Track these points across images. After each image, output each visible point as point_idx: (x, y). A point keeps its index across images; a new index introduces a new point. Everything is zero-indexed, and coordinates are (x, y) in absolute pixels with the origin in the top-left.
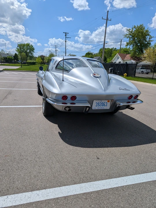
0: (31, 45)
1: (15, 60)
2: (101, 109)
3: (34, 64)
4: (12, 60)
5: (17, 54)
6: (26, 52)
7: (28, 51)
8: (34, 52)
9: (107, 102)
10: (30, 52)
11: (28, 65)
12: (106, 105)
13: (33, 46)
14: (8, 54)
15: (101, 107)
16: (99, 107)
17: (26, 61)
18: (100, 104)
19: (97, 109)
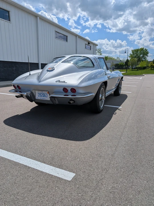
0: (145, 49)
1: (126, 66)
2: (43, 99)
3: (144, 68)
4: (123, 66)
5: (129, 60)
6: (139, 57)
7: (141, 56)
8: (147, 56)
9: (47, 93)
10: (143, 57)
11: (138, 70)
12: (46, 96)
13: (147, 50)
14: (121, 61)
15: (43, 97)
16: (41, 97)
17: (136, 66)
18: (41, 95)
19: (39, 99)
